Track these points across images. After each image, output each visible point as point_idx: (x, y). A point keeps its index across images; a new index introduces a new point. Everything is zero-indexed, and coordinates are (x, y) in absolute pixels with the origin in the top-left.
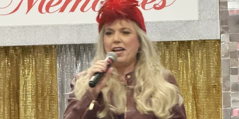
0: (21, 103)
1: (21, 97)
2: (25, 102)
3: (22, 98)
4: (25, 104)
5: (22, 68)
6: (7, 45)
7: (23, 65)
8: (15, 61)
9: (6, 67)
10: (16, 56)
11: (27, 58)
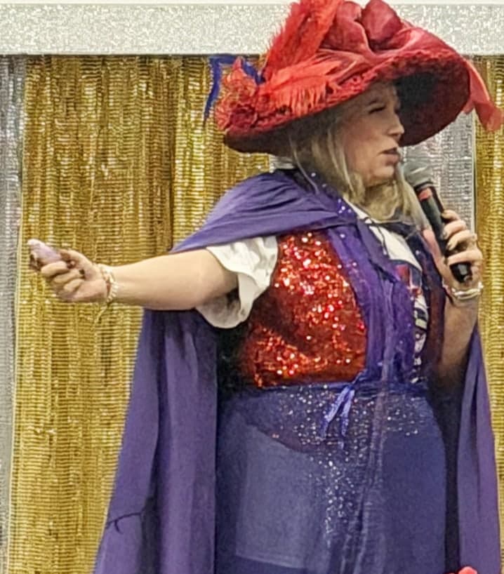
0: (179, 193)
1: (178, 178)
2: (189, 190)
3: (180, 181)
4: (187, 195)
5: (181, 104)
6: (147, 51)
7: (184, 98)
8: (165, 86)
9: (144, 101)
10: (168, 74)
11: (195, 81)
